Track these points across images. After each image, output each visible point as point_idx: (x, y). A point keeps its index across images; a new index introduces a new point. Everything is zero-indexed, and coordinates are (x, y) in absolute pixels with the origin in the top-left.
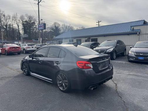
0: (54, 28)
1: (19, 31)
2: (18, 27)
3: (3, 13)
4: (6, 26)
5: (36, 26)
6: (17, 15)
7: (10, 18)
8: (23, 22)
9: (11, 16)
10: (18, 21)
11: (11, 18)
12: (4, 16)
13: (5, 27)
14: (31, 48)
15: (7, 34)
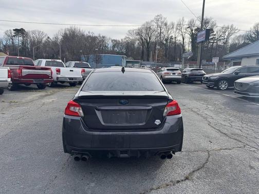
0: (253, 36)
1: (183, 46)
2: (183, 40)
3: (165, 21)
4: (166, 40)
5: (215, 35)
6: (183, 20)
7: (173, 28)
8: (192, 30)
9: (176, 24)
10: (185, 31)
11: (175, 26)
12: (166, 25)
13: (165, 42)
14: (172, 74)
15: (165, 53)
